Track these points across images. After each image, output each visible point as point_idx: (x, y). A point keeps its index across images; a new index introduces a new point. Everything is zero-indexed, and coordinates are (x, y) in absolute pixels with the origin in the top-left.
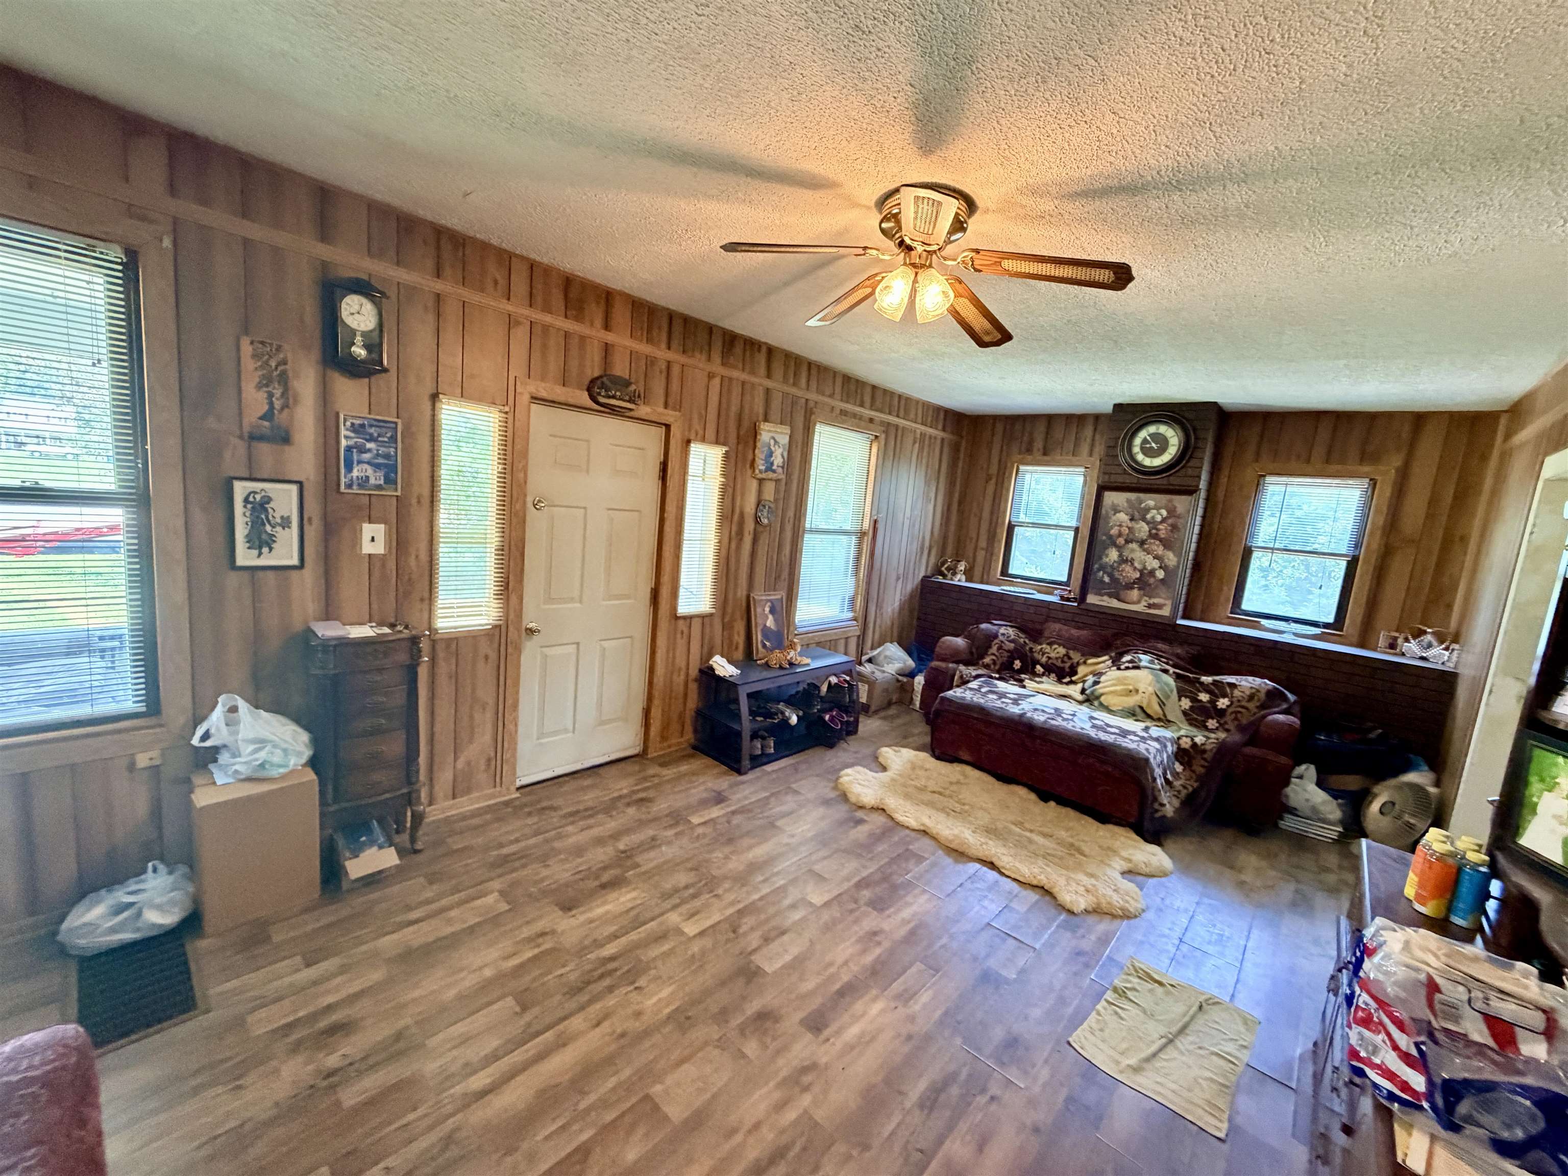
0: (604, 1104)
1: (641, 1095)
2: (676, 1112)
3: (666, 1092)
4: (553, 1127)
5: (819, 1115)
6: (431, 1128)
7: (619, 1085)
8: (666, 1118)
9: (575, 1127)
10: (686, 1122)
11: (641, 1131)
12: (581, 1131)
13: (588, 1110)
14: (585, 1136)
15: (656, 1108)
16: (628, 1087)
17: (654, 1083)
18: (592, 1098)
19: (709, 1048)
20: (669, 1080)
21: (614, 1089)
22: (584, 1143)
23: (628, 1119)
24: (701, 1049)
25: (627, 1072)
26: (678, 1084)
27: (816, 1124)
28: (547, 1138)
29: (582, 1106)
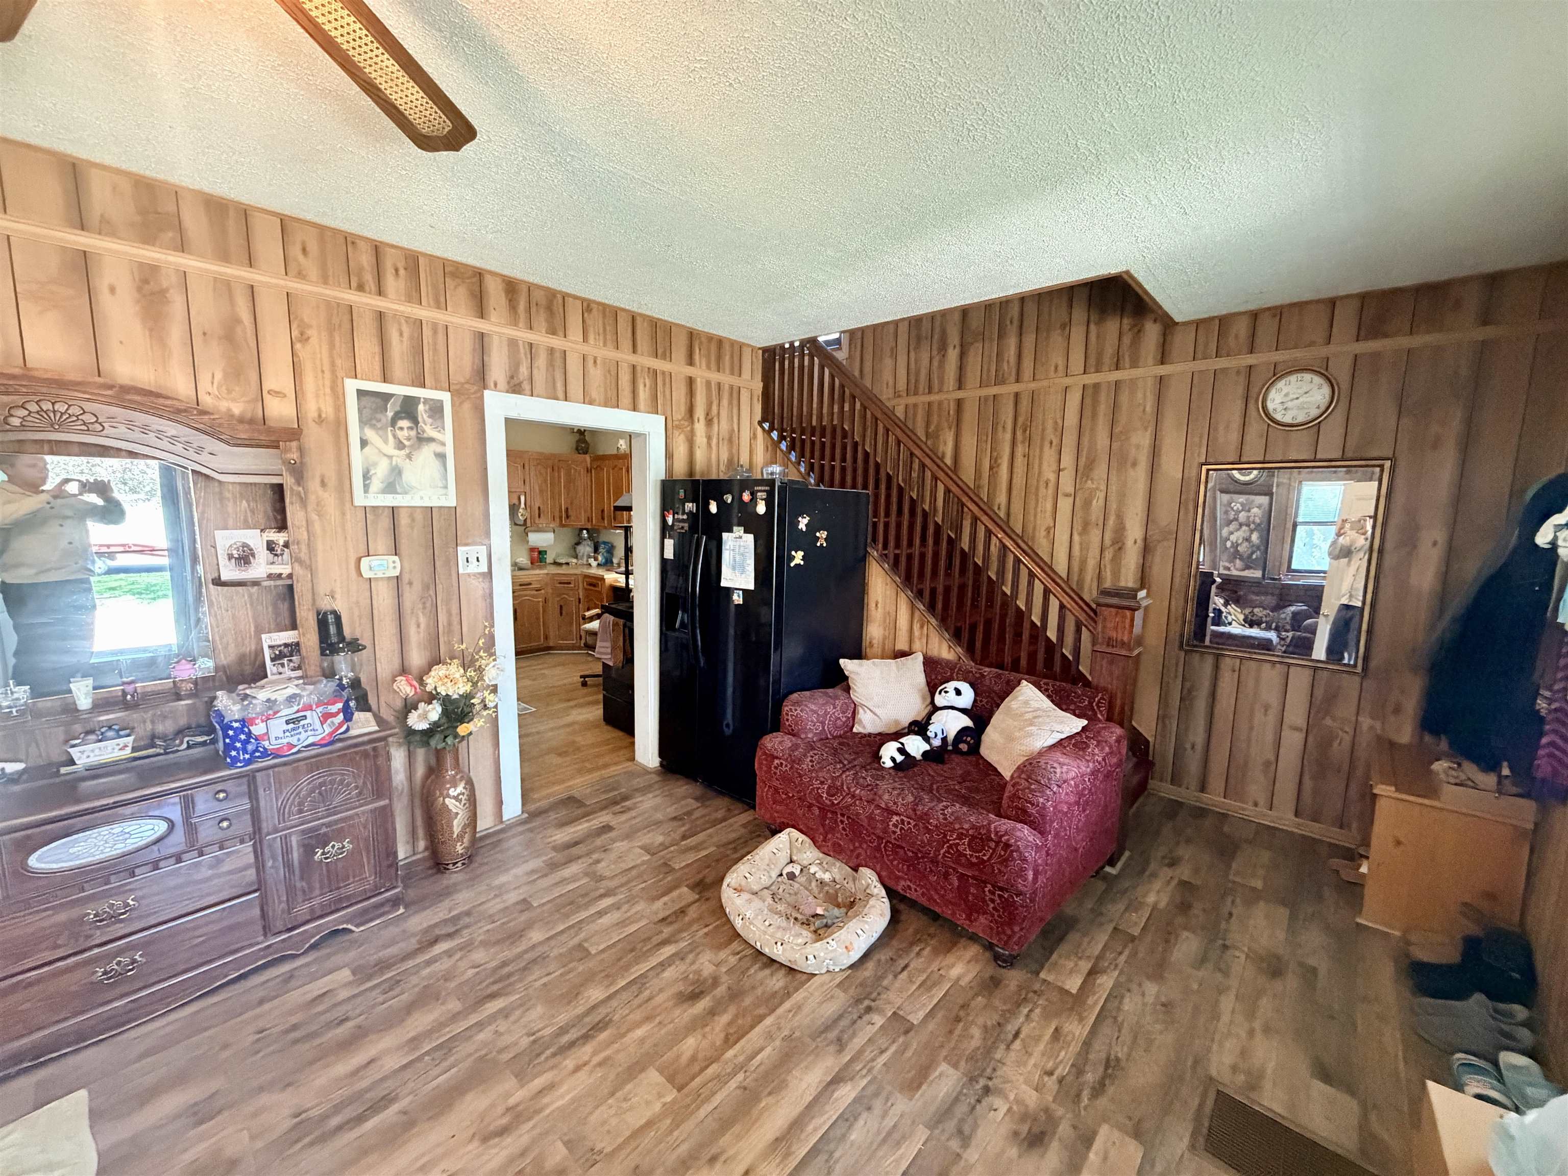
0: (721, 1080)
1: (685, 1091)
2: (653, 1076)
3: (660, 1096)
4: (759, 1057)
5: (510, 1083)
6: (861, 1052)
7: (707, 1099)
8: (661, 1071)
9: (741, 1058)
10: (643, 1070)
11: (684, 1059)
12: (735, 1056)
13: (734, 1074)
14: (730, 1053)
15: (671, 1079)
16: (700, 1098)
17: (674, 1101)
18: (733, 1084)
19: (608, 1150)
20: (657, 1107)
21: (714, 1094)
22: (731, 1047)
23: (696, 1068)
24: (620, 1148)
25: (702, 1113)
26: (648, 1103)
27: (516, 1077)
28: (761, 1049)
29: (740, 1076)
